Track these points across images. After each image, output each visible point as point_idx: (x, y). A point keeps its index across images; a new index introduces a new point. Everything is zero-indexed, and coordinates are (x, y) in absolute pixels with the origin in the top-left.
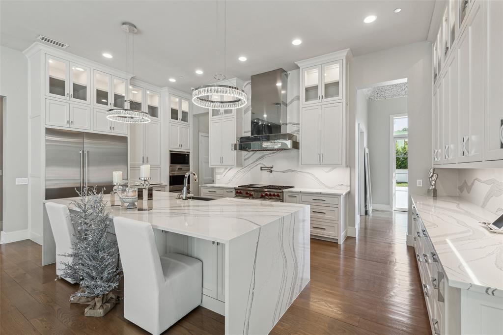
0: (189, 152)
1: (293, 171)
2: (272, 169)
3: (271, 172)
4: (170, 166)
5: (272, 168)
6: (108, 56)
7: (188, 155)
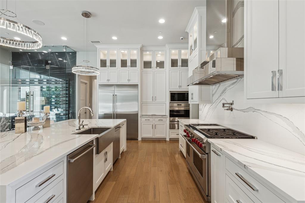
0: (188, 91)
1: (255, 110)
2: (233, 106)
3: (232, 109)
4: (170, 103)
5: (232, 104)
6: (115, 38)
7: (188, 94)
